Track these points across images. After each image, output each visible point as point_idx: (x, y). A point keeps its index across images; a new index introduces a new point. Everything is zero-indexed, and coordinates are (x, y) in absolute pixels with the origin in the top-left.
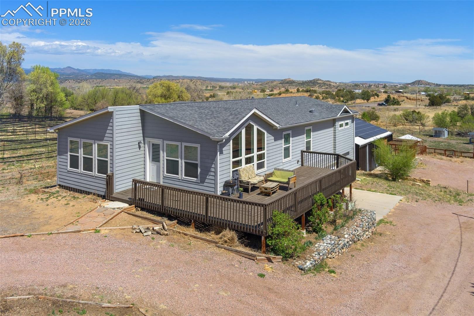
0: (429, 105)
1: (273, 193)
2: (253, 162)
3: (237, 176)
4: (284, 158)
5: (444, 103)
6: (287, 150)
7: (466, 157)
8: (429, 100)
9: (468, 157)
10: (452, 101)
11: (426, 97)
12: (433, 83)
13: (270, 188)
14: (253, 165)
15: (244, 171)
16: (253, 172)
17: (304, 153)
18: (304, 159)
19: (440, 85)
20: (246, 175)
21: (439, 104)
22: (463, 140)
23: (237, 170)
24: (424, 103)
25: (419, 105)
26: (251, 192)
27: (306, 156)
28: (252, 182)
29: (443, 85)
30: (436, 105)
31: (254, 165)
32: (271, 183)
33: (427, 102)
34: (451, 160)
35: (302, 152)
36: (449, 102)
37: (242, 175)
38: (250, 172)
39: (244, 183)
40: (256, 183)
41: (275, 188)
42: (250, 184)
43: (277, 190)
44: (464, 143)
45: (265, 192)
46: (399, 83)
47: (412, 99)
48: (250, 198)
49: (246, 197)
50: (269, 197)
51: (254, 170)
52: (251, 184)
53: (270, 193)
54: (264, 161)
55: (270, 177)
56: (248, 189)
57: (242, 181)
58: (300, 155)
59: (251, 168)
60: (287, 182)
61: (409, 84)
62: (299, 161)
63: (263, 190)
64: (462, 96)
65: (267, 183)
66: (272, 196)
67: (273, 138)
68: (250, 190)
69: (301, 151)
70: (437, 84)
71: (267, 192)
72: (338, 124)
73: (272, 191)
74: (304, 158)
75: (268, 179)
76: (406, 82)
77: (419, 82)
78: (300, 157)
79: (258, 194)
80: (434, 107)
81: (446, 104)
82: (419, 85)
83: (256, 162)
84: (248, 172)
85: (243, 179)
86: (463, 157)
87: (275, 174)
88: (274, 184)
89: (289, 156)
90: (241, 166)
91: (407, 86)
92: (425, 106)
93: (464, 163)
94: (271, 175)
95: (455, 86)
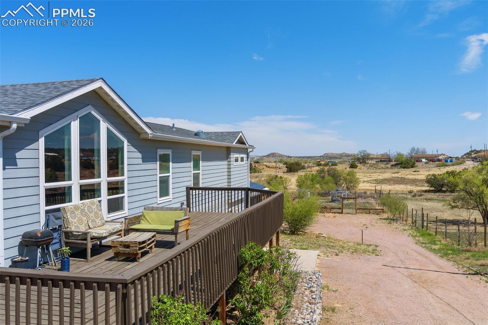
0: (287, 172)
1: (144, 254)
2: (99, 196)
3: (58, 222)
4: (160, 197)
5: (300, 170)
6: (164, 184)
7: (335, 213)
8: (286, 167)
9: (337, 213)
10: (306, 168)
11: (284, 165)
12: (286, 155)
13: (135, 243)
14: (100, 201)
15: (77, 212)
16: (97, 215)
17: (191, 191)
18: (191, 202)
19: (291, 157)
20: (80, 220)
21: (296, 171)
22: (325, 199)
23: (58, 210)
24: (282, 171)
25: (278, 172)
26: (92, 256)
27: (194, 196)
28: (94, 234)
29: (294, 157)
30: (293, 172)
31: (102, 202)
32: (138, 234)
33: (285, 169)
34: (324, 216)
35: (189, 189)
36: (304, 169)
37: (71, 220)
38: (91, 215)
39: (76, 237)
40: (104, 235)
41: (148, 243)
42: (89, 239)
43: (151, 248)
44: (326, 202)
45: (124, 254)
46: (255, 156)
47: (271, 168)
48: (89, 270)
49: (78, 268)
50: (136, 263)
51: (101, 210)
52: (92, 239)
53: (138, 254)
54: (123, 197)
55: (134, 225)
56: (86, 250)
57: (71, 232)
58: (185, 193)
59: (93, 207)
60: (172, 230)
61: (265, 156)
62: (183, 203)
63: (122, 249)
64: (314, 164)
65: (130, 235)
66: (141, 260)
67: (140, 155)
68: (89, 251)
69: (187, 188)
70: (289, 156)
71: (129, 253)
72: (234, 156)
73: (140, 249)
74: (191, 200)
75: (131, 227)
76: (262, 155)
77: (273, 155)
78: (185, 198)
79: (110, 259)
80: (292, 173)
81: (302, 170)
82: (273, 157)
83: (104, 196)
84: (86, 215)
85: (73, 229)
86: (332, 213)
87: (147, 217)
88: (146, 236)
89: (167, 194)
90: (70, 201)
91: (263, 158)
92: (284, 172)
93: (336, 218)
94: (137, 219)
95: (304, 157)
